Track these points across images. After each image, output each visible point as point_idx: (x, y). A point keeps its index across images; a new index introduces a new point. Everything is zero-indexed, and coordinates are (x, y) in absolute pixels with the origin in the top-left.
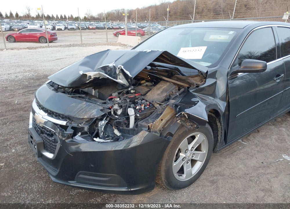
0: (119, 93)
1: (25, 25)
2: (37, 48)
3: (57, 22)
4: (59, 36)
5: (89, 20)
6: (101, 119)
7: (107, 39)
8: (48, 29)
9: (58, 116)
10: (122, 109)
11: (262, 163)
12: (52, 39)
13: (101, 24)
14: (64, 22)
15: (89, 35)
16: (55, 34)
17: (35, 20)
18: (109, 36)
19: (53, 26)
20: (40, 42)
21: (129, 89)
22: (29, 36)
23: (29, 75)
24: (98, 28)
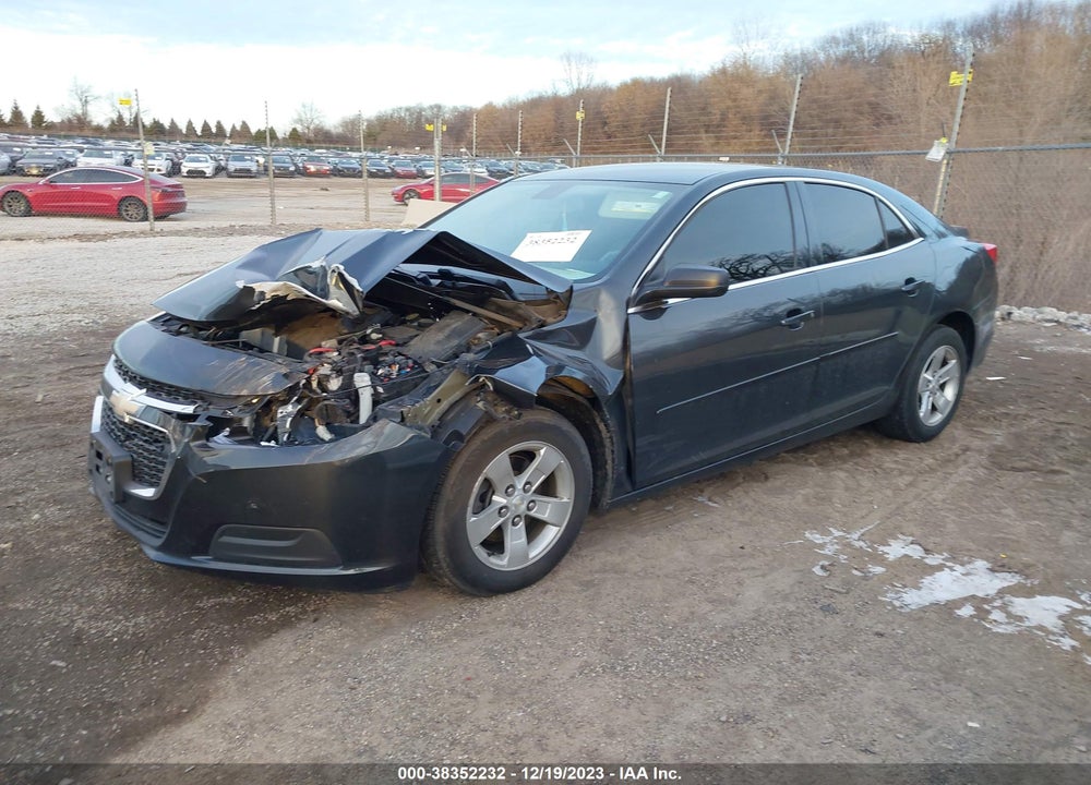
0: (340, 342)
1: (69, 156)
2: (110, 237)
3: (189, 146)
4: (194, 197)
5: (309, 141)
6: (285, 403)
7: (367, 210)
8: (152, 170)
9: (173, 393)
10: (341, 378)
11: (742, 548)
12: (169, 206)
13: (353, 159)
14: (214, 148)
15: (302, 196)
16: (177, 191)
17: (108, 138)
18: (374, 203)
19: (172, 160)
20: (119, 217)
21: (369, 331)
22: (83, 195)
23: (80, 321)
24: (337, 172)
